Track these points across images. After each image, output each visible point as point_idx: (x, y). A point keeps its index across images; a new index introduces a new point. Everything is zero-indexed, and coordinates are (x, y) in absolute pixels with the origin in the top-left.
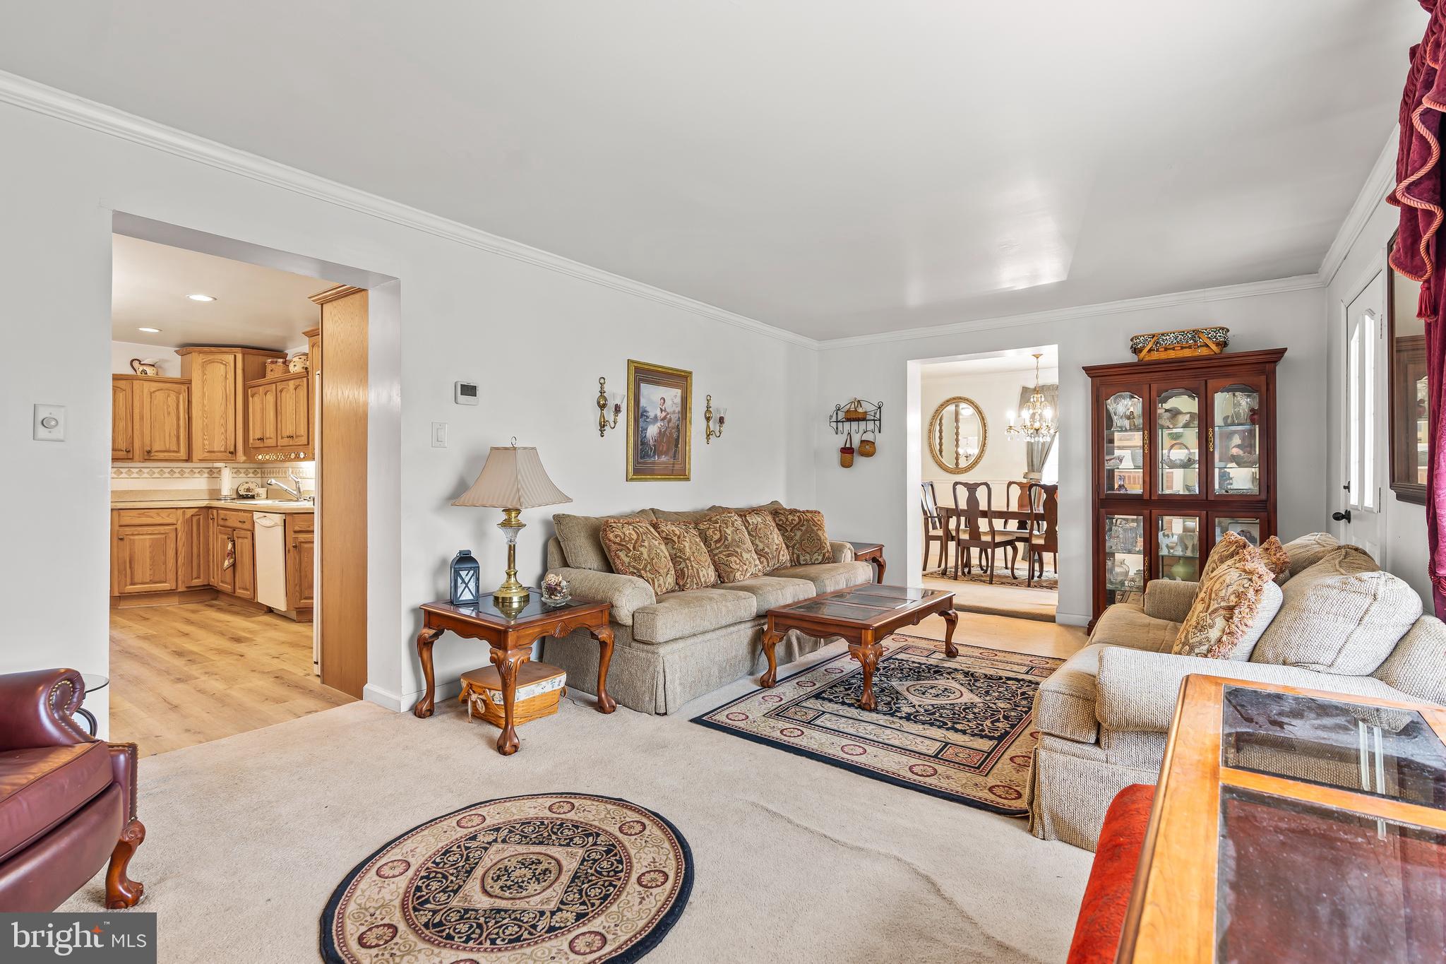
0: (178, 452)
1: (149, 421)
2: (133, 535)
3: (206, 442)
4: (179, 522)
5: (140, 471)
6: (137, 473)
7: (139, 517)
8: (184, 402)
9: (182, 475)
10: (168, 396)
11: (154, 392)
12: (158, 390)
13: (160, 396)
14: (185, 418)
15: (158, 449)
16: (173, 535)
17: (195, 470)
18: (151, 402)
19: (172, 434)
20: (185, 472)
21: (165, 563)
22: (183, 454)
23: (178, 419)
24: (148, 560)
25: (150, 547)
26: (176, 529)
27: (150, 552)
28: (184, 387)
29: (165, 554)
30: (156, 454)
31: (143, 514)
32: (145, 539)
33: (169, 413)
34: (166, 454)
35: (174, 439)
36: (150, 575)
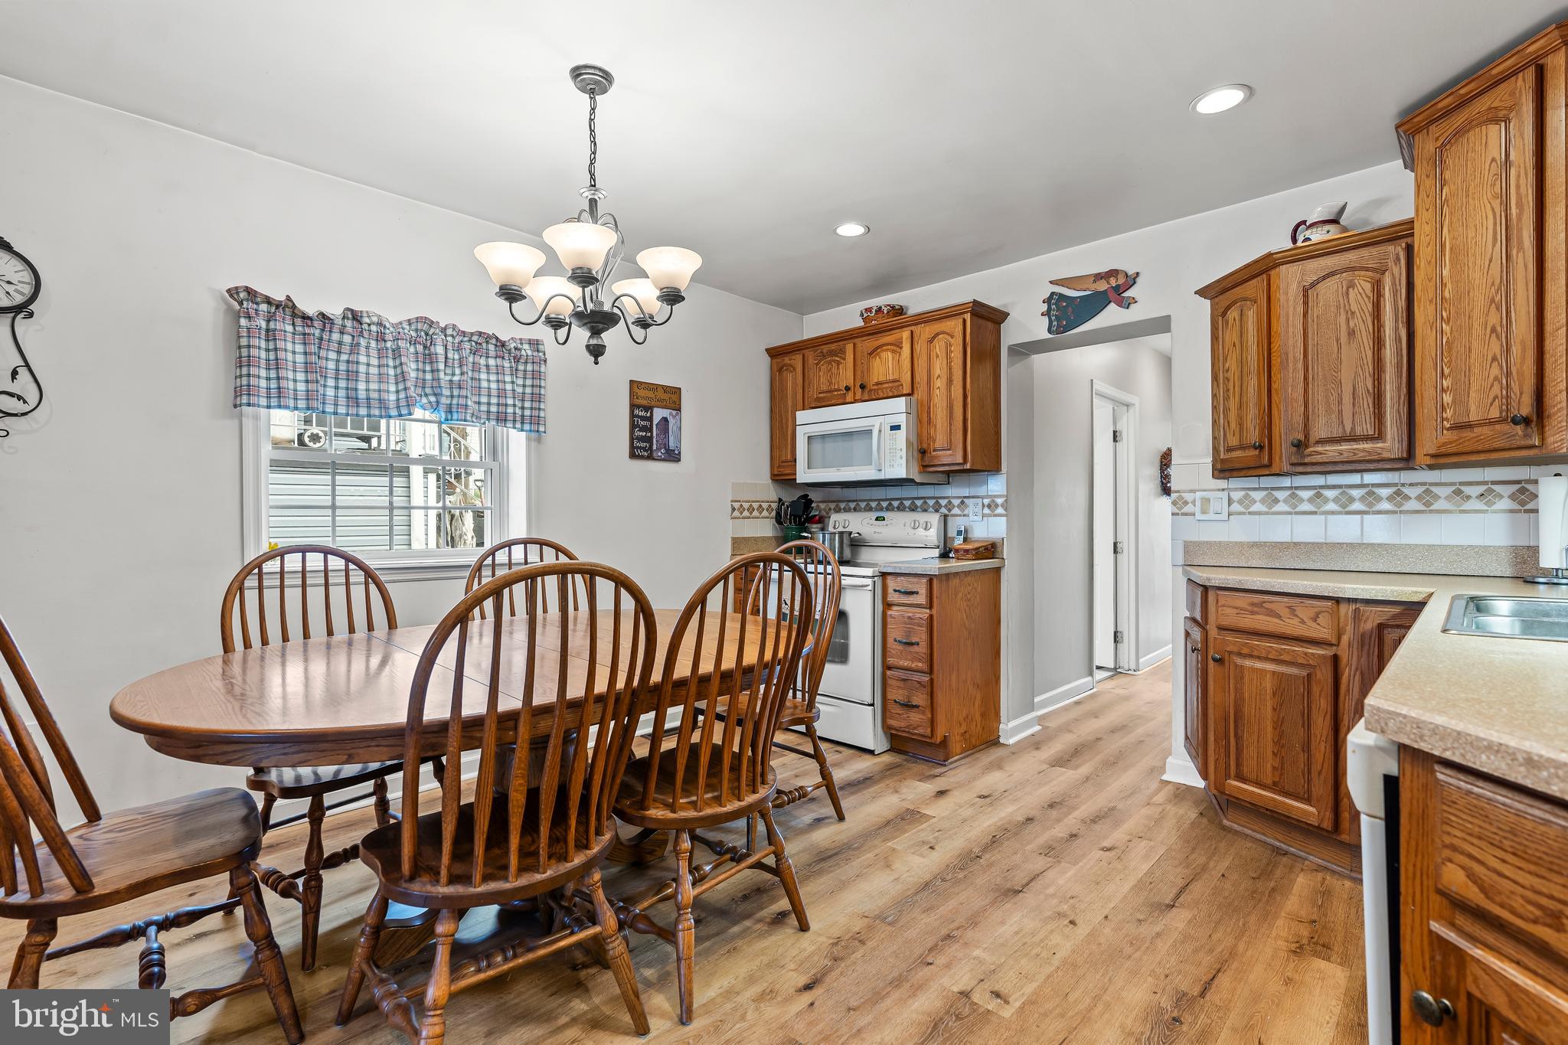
0: (1380, 436)
1: (1300, 365)
2: (1240, 654)
3: (1447, 398)
4: (1345, 639)
5: (1318, 495)
6: (1310, 500)
7: (1253, 613)
8: (1395, 293)
9: (1428, 504)
10: (1351, 285)
11: (1313, 285)
12: (1324, 278)
13: (1329, 290)
14: (1398, 339)
15: (1323, 435)
16: (1324, 675)
17: (1467, 490)
18: (1305, 314)
19: (1361, 391)
20: (1437, 497)
21: (1307, 747)
22: (1392, 444)
23: (1378, 343)
24: (1269, 729)
25: (1274, 694)
26: (1336, 659)
27: (1274, 709)
28: (1398, 249)
29: (1308, 724)
30: (1319, 448)
31: (1261, 604)
32: (1262, 671)
33: (1351, 333)
34: (1345, 447)
35: (1367, 404)
36: (1274, 768)
